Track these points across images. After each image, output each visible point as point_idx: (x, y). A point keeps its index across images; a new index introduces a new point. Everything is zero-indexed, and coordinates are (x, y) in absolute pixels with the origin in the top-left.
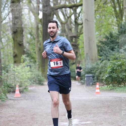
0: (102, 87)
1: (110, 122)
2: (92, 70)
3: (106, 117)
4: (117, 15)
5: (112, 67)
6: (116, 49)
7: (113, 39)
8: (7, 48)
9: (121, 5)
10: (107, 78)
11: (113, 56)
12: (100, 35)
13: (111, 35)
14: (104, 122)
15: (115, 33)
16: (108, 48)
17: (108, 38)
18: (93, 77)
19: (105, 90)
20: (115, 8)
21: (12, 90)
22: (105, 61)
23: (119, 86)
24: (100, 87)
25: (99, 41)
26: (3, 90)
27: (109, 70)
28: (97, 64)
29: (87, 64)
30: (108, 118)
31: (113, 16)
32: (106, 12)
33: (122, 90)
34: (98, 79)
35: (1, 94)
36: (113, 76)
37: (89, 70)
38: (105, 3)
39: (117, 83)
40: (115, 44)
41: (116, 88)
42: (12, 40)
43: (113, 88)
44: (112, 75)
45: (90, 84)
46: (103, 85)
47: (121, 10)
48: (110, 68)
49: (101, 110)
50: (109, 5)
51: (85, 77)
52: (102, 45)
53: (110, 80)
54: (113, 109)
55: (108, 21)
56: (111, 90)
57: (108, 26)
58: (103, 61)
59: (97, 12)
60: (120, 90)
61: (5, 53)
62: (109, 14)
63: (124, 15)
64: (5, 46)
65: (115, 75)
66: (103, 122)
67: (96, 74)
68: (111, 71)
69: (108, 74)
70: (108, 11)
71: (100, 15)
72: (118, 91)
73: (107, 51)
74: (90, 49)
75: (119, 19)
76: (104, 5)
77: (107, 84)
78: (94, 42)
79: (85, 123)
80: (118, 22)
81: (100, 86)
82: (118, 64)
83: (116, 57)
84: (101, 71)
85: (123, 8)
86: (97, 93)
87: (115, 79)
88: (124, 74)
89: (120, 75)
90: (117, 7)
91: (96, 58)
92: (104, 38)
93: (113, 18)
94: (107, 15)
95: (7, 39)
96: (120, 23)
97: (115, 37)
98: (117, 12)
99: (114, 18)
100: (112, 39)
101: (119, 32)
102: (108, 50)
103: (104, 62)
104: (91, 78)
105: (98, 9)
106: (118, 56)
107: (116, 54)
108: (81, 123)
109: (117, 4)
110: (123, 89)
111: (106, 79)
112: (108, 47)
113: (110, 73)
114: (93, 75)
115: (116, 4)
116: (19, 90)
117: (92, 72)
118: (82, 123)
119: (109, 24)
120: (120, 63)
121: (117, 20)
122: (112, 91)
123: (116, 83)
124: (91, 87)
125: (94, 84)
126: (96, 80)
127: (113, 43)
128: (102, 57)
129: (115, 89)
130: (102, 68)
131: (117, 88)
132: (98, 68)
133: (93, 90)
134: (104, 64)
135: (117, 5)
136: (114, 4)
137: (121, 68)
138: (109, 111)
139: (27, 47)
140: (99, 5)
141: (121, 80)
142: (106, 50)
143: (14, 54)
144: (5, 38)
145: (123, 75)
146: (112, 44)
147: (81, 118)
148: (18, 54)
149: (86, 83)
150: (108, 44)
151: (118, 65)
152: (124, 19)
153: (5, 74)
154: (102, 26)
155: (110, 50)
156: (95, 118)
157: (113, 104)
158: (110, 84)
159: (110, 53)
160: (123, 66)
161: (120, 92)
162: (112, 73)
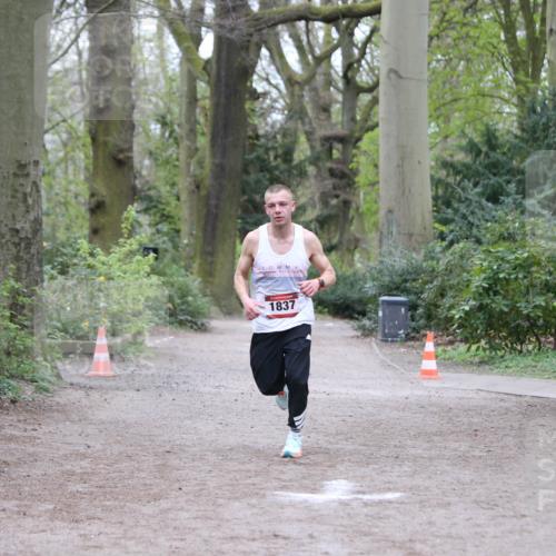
0: (445, 351)
1: (483, 498)
2: (408, 277)
3: (466, 475)
4: (518, 59)
5: (493, 270)
6: (508, 195)
7: (497, 155)
8: (66, 172)
9: (537, 18)
10: (467, 313)
11: (496, 225)
12: (446, 137)
13: (491, 138)
14: (457, 499)
15: (509, 132)
16: (478, 190)
17: (479, 153)
18: (413, 307)
19: (457, 364)
20: (509, 28)
21: (78, 346)
22: (461, 245)
23: (515, 349)
24: (440, 349)
25: (439, 163)
26: (43, 343)
27: (478, 281)
28: (430, 256)
29: (390, 253)
30: (472, 481)
31: (503, 64)
32: (475, 44)
33: (526, 367)
34: (429, 317)
35: (37, 362)
36: (493, 306)
37: (397, 279)
38: (472, 8)
39: (510, 334)
40: (505, 178)
41: (502, 357)
42: (89, 140)
43: (493, 358)
44: (489, 301)
45: (397, 335)
46: (451, 343)
47: (537, 39)
48: (483, 276)
49: (445, 448)
50: (486, 17)
51: (378, 305)
52: (451, 180)
53: (479, 322)
54: (492, 442)
55: (480, 80)
56: (481, 363)
57: (477, 101)
58: (456, 245)
59: (435, 42)
60: (522, 365)
61: (57, 194)
62: (485, 52)
63: (545, 62)
64: (58, 164)
65: (500, 304)
66: (453, 499)
67: (425, 295)
68: (484, 288)
69: (474, 299)
70: (481, 42)
71: (449, 54)
72: (511, 370)
73: (474, 204)
74: (404, 192)
75: (527, 75)
76: (467, 15)
77: (465, 340)
78: (419, 162)
79: (376, 497)
80: (521, 87)
81: (437, 345)
82: (517, 259)
83: (508, 229)
84: (447, 283)
85: (542, 32)
86: (428, 373)
87: (500, 318)
88: (540, 301)
89: (521, 305)
90: (517, 25)
91: (425, 228)
92: (461, 148)
93: (501, 70)
94: (478, 55)
95: (64, 136)
96: (528, 89)
97: (505, 150)
98: (520, 45)
99: (506, 69)
100: (492, 154)
101: (523, 130)
102: (477, 199)
103: (457, 247)
104: (403, 310)
105: (444, 30)
106: (517, 225)
107: (510, 218)
108: (360, 496)
109: (520, 13)
110: (534, 364)
111: (466, 320)
112: (476, 185)
113: (480, 294)
114: (413, 297)
115: (515, 14)
116: (110, 348)
117: (408, 285)
118: (366, 497)
119: (484, 96)
120: (526, 255)
121: (516, 81)
122: (487, 367)
123: (506, 338)
124: (402, 350)
125: (414, 336)
126: (422, 322)
127: (495, 171)
128: (451, 227)
129: (500, 363)
130: (449, 271)
131: (508, 356)
132: (433, 270)
133: (409, 363)
134: (457, 256)
135: (520, 19)
136: (508, 14)
137: (525, 277)
138: (477, 453)
139: (144, 173)
140: (445, 14)
141: (526, 324)
142: (467, 199)
143: (94, 200)
144: (58, 133)
145: (536, 307)
146: (491, 176)
147: (363, 477)
148: (107, 200)
149: (380, 329)
150: (478, 173)
151: (518, 262)
152: (543, 75)
153: (52, 278)
154: (455, 100)
155: (484, 201)
156: (418, 481)
157: (492, 425)
158: (479, 341)
159: (482, 212)
160: (534, 269)
161: (522, 376)
162: (491, 293)
